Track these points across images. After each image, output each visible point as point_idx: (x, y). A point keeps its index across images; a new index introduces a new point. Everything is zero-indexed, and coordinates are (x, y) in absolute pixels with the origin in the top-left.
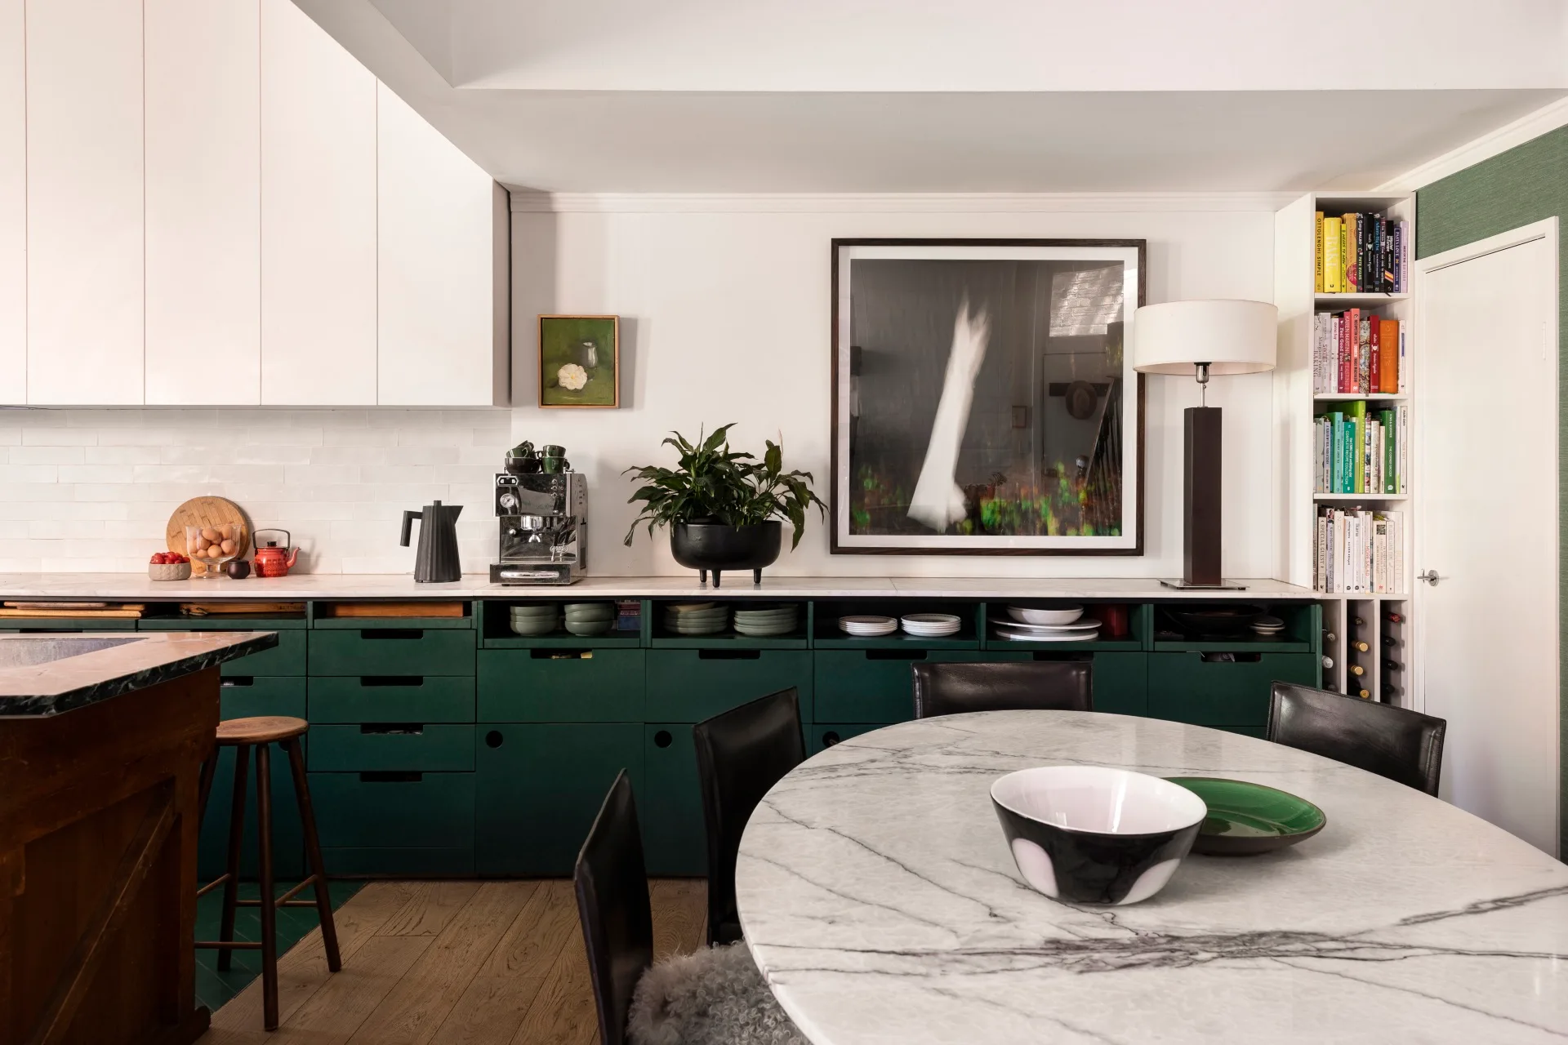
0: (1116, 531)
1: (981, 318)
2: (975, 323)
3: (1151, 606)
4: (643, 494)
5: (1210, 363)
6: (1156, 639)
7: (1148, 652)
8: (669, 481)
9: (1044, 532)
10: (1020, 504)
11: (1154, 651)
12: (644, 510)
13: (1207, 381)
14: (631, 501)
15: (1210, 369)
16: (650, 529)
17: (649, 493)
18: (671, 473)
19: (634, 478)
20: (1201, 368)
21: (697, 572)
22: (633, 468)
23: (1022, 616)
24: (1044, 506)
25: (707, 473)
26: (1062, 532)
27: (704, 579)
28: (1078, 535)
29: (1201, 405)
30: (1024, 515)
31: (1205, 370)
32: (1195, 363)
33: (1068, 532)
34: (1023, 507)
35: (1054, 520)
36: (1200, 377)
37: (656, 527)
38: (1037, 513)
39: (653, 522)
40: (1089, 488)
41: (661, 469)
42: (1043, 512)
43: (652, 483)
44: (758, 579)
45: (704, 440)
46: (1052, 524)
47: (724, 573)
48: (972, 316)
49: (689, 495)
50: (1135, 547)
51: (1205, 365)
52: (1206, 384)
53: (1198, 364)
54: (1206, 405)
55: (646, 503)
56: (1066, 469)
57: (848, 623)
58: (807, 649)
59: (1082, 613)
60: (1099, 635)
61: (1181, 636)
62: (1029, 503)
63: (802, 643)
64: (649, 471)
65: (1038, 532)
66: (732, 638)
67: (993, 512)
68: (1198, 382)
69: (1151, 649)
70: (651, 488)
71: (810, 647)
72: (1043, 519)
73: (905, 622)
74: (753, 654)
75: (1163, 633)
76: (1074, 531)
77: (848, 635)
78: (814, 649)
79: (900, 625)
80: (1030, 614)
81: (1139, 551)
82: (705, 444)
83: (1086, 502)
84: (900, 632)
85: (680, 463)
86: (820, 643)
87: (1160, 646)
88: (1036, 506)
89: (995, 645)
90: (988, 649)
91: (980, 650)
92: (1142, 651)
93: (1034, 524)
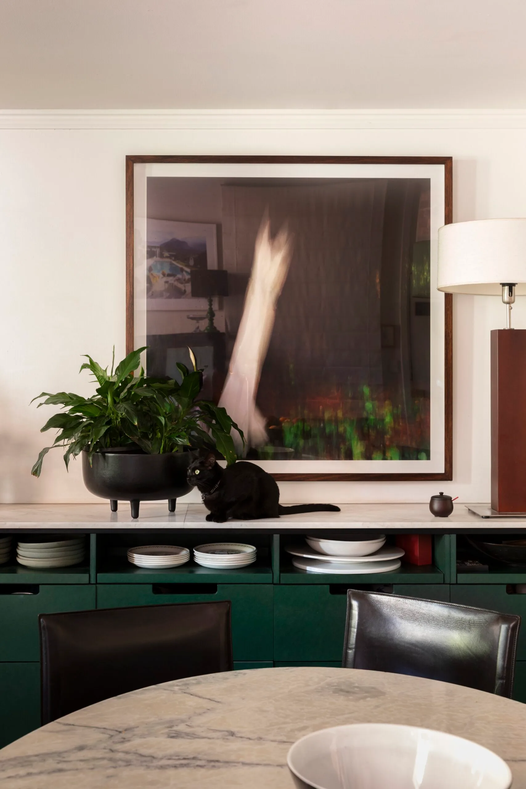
0: (424, 455)
1: (283, 238)
2: (276, 243)
3: (454, 537)
4: (56, 421)
5: (517, 284)
6: (459, 571)
7: (450, 584)
8: (85, 409)
9: (349, 456)
10: (324, 428)
11: (457, 584)
12: (58, 439)
13: (513, 302)
14: (44, 429)
15: (516, 289)
16: (66, 459)
17: (63, 420)
18: (83, 399)
19: (41, 404)
20: (507, 288)
22: (44, 394)
23: (319, 546)
24: (349, 429)
25: (125, 399)
26: (368, 456)
27: (115, 508)
28: (384, 459)
29: (507, 327)
30: (328, 438)
31: (511, 290)
32: (501, 284)
33: (374, 456)
34: (327, 430)
35: (359, 444)
36: (506, 298)
37: (71, 456)
38: (342, 438)
39: (69, 452)
40: (395, 412)
41: (70, 394)
42: (348, 435)
43: (61, 409)
44: (173, 508)
45: (117, 364)
46: (358, 448)
48: (273, 236)
49: (109, 423)
50: (443, 472)
51: (511, 286)
52: (512, 305)
53: (504, 285)
54: (512, 327)
55: (59, 431)
56: (371, 391)
57: (135, 556)
58: (90, 584)
59: (384, 542)
60: (402, 566)
61: (486, 567)
62: (333, 427)
63: (83, 578)
64: (55, 399)
65: (342, 455)
67: (296, 436)
68: (504, 302)
69: (454, 581)
70: (64, 415)
71: (93, 581)
72: (347, 443)
73: (196, 553)
74: (34, 588)
75: (468, 564)
76: (379, 454)
77: (137, 568)
78: (97, 583)
79: (192, 556)
80: (326, 545)
81: (447, 476)
82: (118, 368)
83: (392, 424)
84: (192, 564)
85: (98, 390)
86: (103, 577)
87: (464, 578)
88: (341, 429)
89: (288, 577)
90: (282, 582)
91: (273, 584)
92: (444, 584)
93: (339, 449)
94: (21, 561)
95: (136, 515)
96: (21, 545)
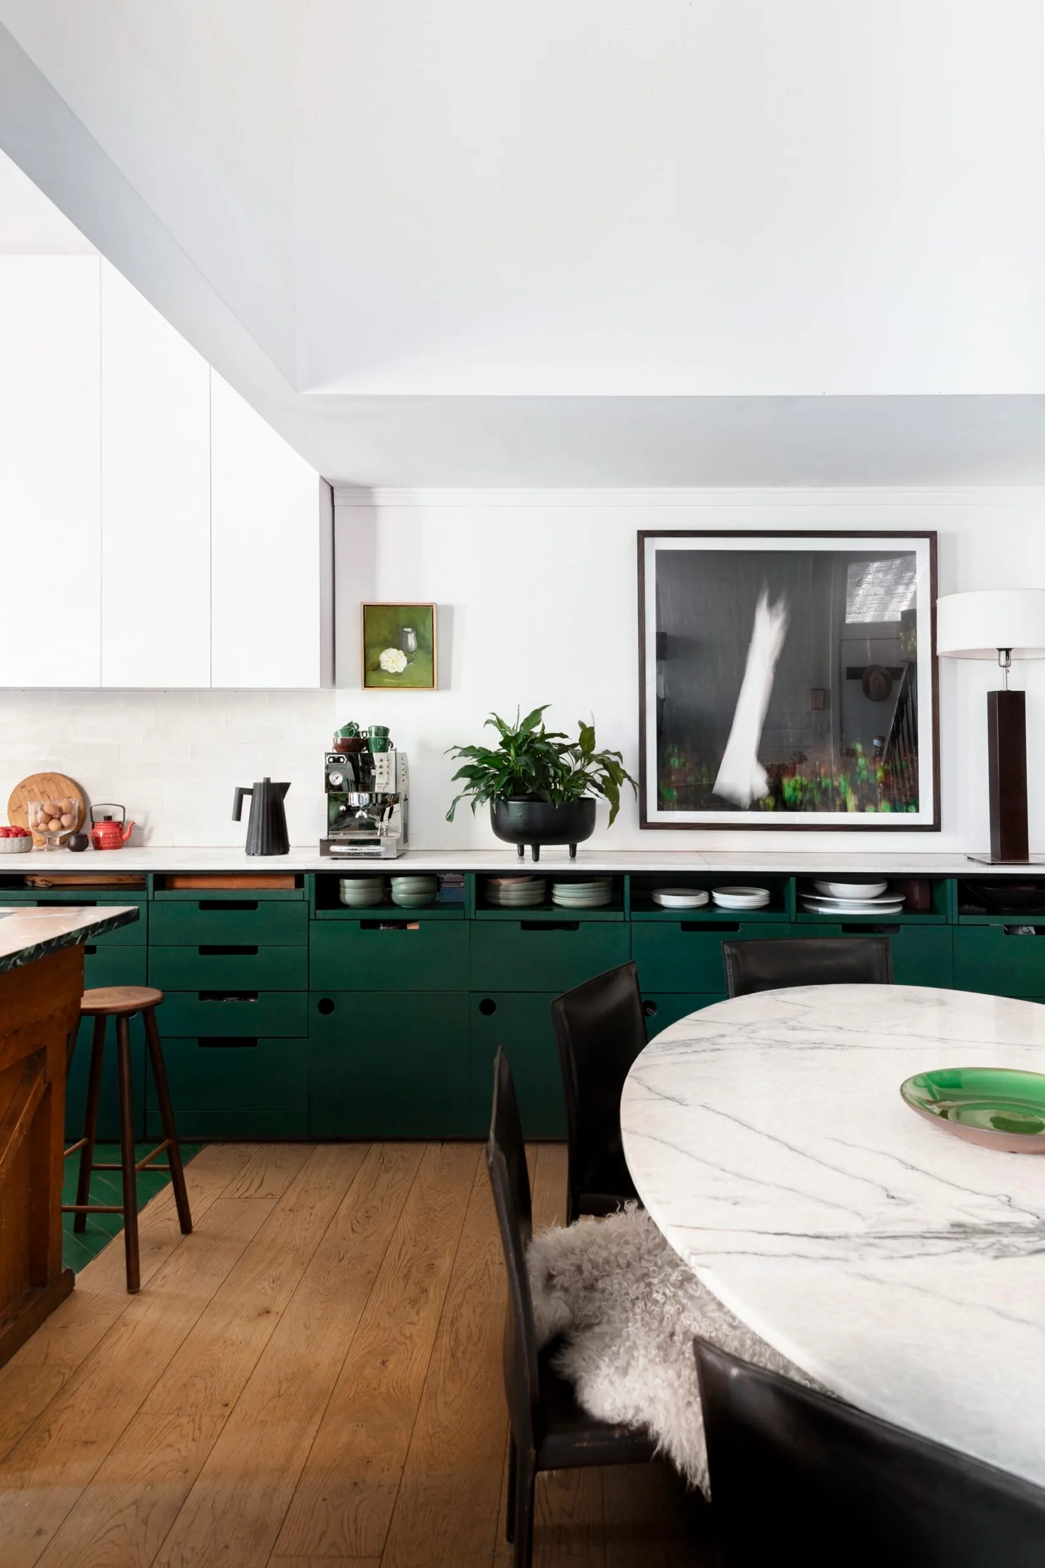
0: (913, 808)
1: (780, 606)
2: (774, 610)
3: (955, 881)
4: (465, 772)
5: (1012, 649)
6: (960, 913)
7: (952, 925)
8: (490, 760)
9: (844, 808)
10: (820, 783)
11: (959, 925)
12: (467, 788)
13: (1010, 666)
14: (454, 779)
15: (1012, 653)
16: (473, 805)
17: (471, 771)
18: (490, 752)
19: (454, 757)
20: (1003, 653)
21: (514, 847)
22: (455, 747)
23: (829, 889)
24: (843, 783)
25: (526, 752)
26: (861, 809)
27: (522, 853)
28: (876, 811)
29: (1005, 690)
30: (824, 792)
31: (1007, 655)
32: (997, 649)
33: (867, 808)
34: (823, 784)
35: (853, 797)
36: (1003, 662)
37: (478, 803)
38: (837, 791)
39: (476, 799)
40: (886, 767)
41: (480, 748)
42: (842, 789)
43: (472, 761)
44: (573, 853)
45: (521, 721)
46: (852, 801)
47: (543, 848)
48: (771, 604)
49: (510, 773)
50: (933, 823)
51: (1008, 651)
52: (1009, 668)
53: (1000, 650)
54: (1009, 689)
55: (467, 781)
56: (863, 748)
57: (662, 896)
58: (624, 921)
59: (886, 887)
60: (903, 909)
61: (984, 910)
62: (829, 781)
63: (619, 916)
64: (470, 751)
65: (838, 808)
66: (550, 910)
67: (795, 789)
68: (1001, 666)
69: (956, 922)
70: (472, 767)
71: (627, 919)
72: (842, 796)
73: (715, 895)
74: (572, 925)
75: (966, 907)
76: (872, 807)
77: (662, 907)
78: (631, 921)
80: (837, 888)
81: (936, 827)
82: (522, 725)
83: (883, 779)
84: (711, 905)
85: (501, 744)
86: (636, 915)
87: (964, 919)
88: (836, 783)
89: (802, 917)
90: (799, 921)
91: (790, 922)
92: (947, 924)
93: (834, 801)
94: (557, 901)
95: (536, 858)
96: (558, 886)
